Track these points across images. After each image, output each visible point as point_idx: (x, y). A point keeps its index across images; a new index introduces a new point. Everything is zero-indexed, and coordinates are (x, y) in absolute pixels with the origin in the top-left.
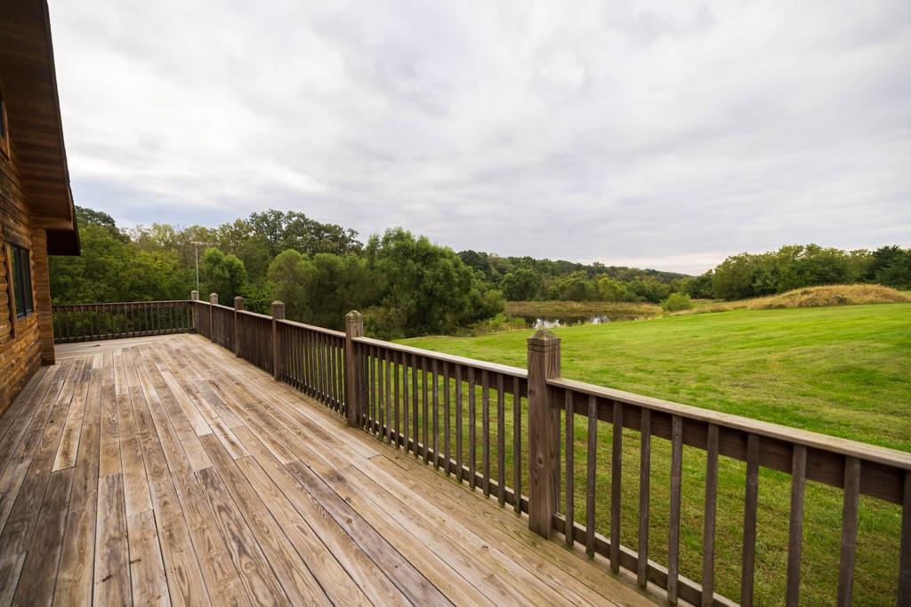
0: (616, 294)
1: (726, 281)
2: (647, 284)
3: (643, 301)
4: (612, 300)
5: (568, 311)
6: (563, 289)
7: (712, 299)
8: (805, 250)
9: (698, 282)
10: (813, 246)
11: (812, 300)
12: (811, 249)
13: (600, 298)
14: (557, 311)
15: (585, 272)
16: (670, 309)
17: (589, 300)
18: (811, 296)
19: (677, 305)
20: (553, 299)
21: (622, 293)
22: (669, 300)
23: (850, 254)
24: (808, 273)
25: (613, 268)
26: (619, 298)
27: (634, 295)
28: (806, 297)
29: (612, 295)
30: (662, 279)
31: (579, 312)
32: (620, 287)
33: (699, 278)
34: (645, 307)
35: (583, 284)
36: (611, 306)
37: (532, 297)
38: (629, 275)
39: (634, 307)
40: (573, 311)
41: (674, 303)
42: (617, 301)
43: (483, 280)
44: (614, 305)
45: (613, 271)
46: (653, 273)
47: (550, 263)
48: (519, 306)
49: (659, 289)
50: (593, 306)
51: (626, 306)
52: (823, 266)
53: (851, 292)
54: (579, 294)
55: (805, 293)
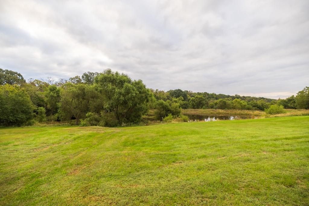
0: (241, 106)
2: (259, 103)
3: (256, 109)
4: (239, 109)
5: (217, 113)
6: (216, 104)
7: (296, 109)
9: (287, 100)
13: (234, 108)
14: (212, 113)
15: (231, 98)
16: (270, 113)
17: (228, 109)
19: (275, 111)
20: (212, 108)
21: (245, 106)
22: (270, 108)
25: (244, 97)
26: (243, 108)
27: (251, 107)
29: (239, 106)
30: (267, 101)
31: (223, 114)
32: (244, 103)
34: (257, 112)
35: (225, 102)
36: (238, 112)
37: (202, 107)
38: (251, 99)
39: (250, 112)
40: (219, 113)
41: (273, 110)
42: (242, 109)
43: (183, 100)
44: (240, 111)
45: (244, 98)
46: (263, 98)
47: (215, 95)
48: (195, 111)
49: (265, 104)
50: (229, 111)
51: (246, 112)
54: (224, 106)
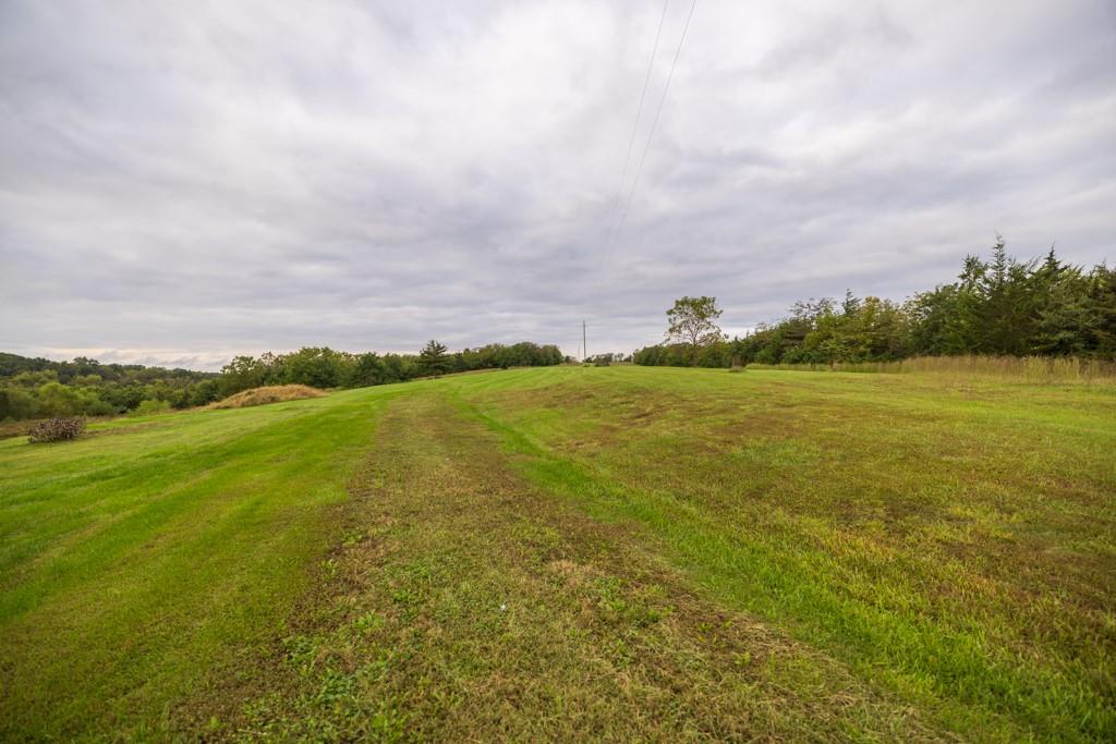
0: (74, 406)
1: (233, 384)
11: (252, 399)
18: (252, 396)
24: (305, 374)
26: (80, 411)
27: (108, 406)
29: (66, 408)
32: (85, 394)
53: (281, 391)
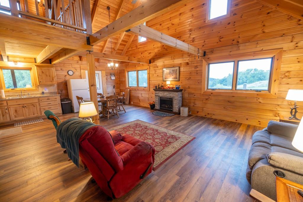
8: (253, 70)
10: (256, 69)
12: (255, 70)
23: (266, 71)
28: (260, 84)
33: (222, 79)
52: (260, 75)
55: (260, 83)
